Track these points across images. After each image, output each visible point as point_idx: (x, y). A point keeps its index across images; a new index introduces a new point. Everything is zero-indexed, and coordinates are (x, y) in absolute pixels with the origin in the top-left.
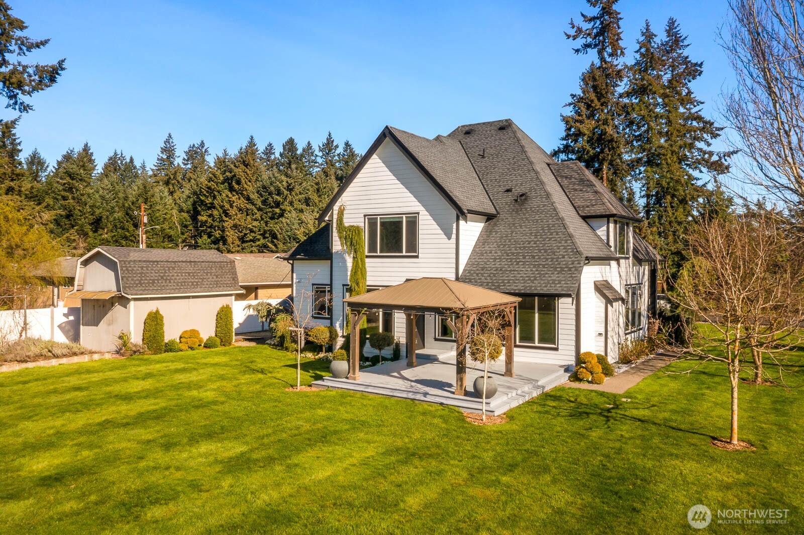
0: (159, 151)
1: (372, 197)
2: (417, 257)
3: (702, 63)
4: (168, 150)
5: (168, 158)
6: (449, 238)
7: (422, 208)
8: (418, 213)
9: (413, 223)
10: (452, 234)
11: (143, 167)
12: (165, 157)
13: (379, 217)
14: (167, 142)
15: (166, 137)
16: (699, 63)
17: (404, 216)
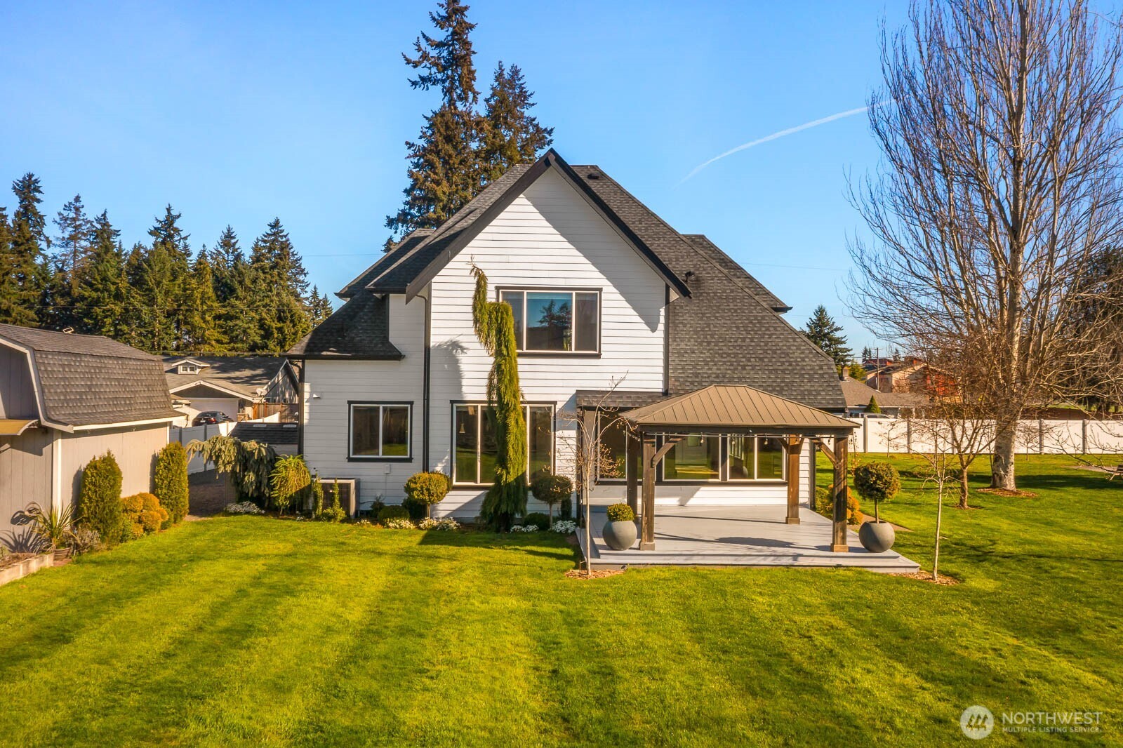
1: (512, 259)
2: (598, 356)
3: (552, 130)
6: (654, 330)
7: (608, 283)
8: (600, 290)
9: (590, 302)
10: (658, 322)
13: (525, 292)
16: (549, 129)
17: (574, 292)
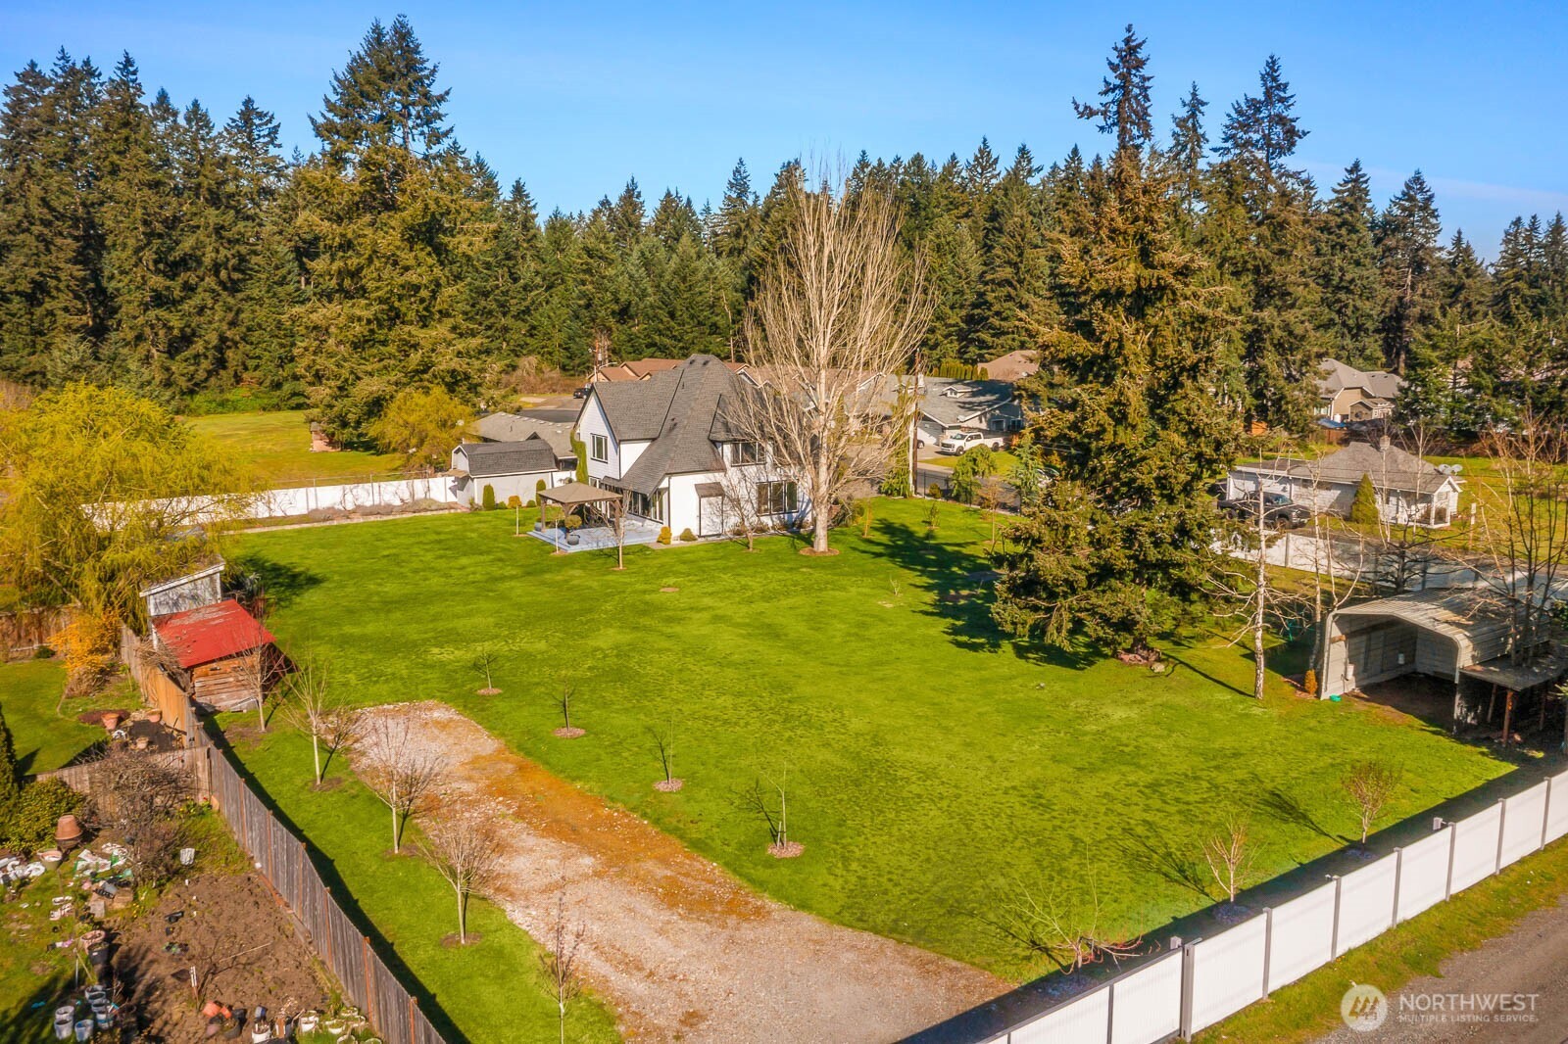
0: (725, 186)
4: (739, 184)
5: (739, 196)
6: (616, 454)
8: (607, 437)
11: (707, 210)
12: (734, 196)
14: (737, 171)
15: (734, 165)
